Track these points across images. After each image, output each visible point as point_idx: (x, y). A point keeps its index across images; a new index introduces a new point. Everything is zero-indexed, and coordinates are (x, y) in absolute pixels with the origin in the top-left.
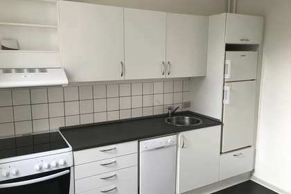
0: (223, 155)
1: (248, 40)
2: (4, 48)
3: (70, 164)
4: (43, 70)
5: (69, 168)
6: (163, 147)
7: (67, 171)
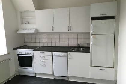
0: (92, 67)
1: (106, 14)
2: (25, 24)
3: (32, 54)
4: (31, 29)
5: (32, 55)
6: (61, 56)
7: (32, 56)
